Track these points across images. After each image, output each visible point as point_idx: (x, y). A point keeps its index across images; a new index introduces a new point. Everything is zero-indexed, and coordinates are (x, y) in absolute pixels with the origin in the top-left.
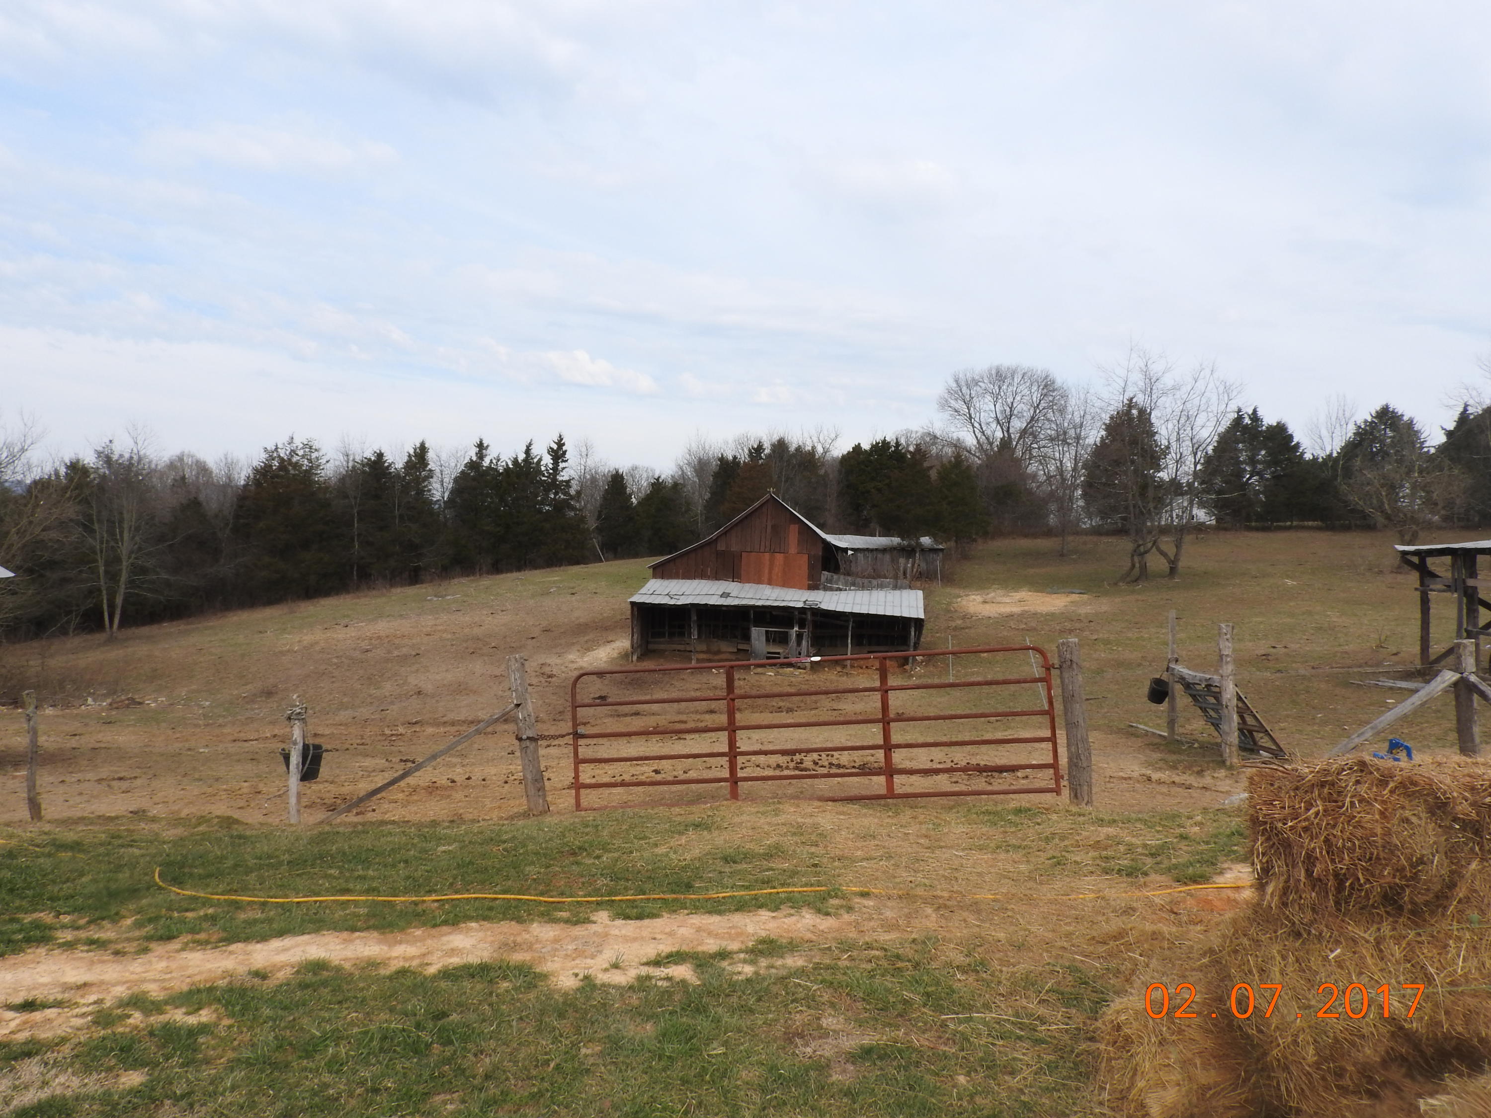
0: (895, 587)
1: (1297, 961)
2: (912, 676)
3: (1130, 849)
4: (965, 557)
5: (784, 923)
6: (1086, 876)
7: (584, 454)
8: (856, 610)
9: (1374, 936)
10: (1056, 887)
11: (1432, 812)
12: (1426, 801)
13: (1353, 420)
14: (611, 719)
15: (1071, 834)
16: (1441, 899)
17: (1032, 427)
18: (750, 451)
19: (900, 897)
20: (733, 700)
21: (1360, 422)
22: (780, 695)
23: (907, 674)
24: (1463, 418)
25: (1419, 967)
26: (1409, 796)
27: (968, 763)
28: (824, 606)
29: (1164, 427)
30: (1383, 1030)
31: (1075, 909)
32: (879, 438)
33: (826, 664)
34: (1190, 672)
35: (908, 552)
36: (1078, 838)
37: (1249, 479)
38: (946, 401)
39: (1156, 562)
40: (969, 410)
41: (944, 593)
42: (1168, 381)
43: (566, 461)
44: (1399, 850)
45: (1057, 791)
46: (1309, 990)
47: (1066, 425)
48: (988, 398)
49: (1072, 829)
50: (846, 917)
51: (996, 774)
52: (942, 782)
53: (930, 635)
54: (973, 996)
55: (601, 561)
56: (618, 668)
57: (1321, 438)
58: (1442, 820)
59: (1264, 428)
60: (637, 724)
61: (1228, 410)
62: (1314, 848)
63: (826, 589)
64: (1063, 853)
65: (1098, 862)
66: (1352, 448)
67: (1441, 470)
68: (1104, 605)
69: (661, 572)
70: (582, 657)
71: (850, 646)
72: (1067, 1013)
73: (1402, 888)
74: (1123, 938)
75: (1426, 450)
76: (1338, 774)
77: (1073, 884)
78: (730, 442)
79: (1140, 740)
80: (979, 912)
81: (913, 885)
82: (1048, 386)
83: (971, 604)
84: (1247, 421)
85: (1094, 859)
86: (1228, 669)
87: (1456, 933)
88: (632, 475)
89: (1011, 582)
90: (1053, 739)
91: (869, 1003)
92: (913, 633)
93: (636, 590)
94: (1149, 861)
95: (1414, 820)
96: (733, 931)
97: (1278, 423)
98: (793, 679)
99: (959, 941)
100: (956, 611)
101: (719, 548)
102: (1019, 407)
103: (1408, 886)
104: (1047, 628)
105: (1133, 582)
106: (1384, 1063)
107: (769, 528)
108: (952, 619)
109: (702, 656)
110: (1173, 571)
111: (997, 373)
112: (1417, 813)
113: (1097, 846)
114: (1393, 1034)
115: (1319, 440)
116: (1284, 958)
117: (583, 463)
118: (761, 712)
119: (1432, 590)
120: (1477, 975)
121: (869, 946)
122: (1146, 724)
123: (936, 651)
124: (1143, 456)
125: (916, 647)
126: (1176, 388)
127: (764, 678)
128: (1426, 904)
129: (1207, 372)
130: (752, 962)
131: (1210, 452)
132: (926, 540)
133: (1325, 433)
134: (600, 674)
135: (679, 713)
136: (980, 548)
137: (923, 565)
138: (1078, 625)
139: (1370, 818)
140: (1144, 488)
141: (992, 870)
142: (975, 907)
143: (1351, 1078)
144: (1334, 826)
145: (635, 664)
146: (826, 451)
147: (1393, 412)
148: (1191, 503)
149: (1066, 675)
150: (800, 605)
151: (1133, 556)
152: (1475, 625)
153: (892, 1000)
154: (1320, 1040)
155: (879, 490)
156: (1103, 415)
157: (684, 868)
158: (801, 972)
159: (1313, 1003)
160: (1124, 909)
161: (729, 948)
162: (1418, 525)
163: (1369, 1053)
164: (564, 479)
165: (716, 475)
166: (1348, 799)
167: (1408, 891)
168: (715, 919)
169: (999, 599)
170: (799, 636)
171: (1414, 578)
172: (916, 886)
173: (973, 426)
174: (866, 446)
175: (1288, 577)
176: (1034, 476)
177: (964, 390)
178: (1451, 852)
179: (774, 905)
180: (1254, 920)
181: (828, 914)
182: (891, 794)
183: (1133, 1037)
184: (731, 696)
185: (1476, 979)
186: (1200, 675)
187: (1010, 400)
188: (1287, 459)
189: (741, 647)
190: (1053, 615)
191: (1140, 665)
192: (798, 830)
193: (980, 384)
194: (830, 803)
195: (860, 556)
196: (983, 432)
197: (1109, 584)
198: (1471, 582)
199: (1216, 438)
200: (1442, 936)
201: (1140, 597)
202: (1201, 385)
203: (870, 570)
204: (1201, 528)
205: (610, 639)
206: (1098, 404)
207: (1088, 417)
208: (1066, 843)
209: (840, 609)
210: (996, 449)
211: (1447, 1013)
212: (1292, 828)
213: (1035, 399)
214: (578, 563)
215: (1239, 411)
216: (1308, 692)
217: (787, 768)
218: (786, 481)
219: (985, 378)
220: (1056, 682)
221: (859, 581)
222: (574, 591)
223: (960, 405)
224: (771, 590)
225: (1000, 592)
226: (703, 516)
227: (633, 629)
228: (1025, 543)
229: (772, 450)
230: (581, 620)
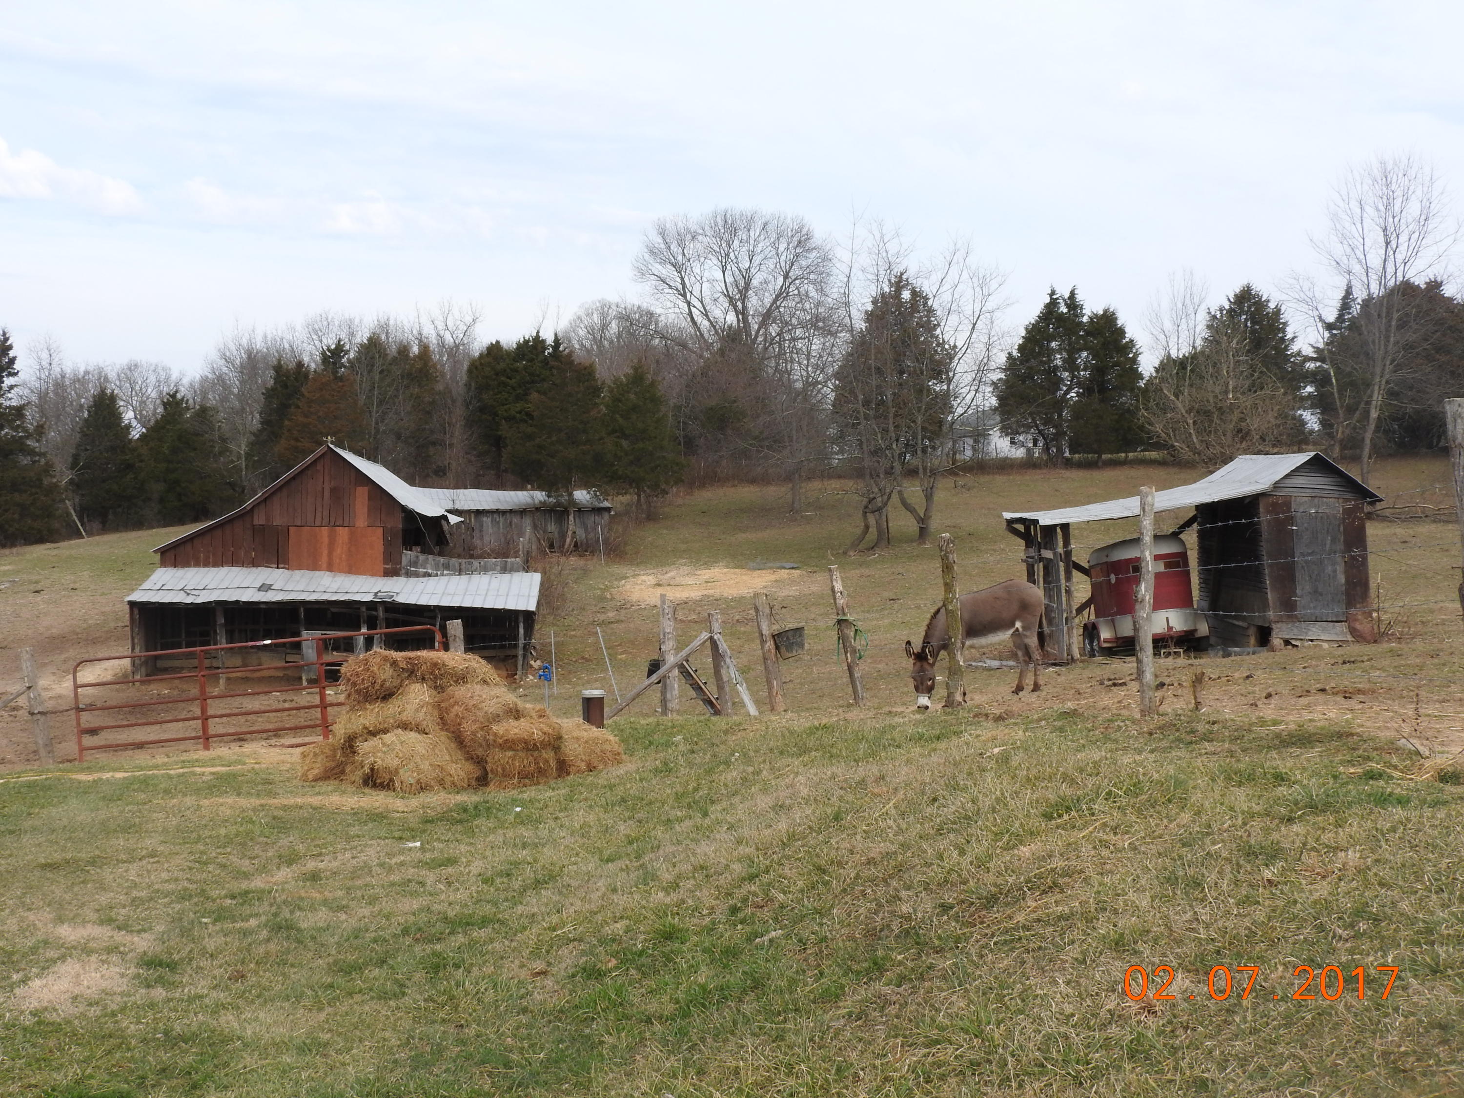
0: (505, 569)
2: (520, 687)
4: (650, 518)
8: (445, 603)
13: (1203, 307)
17: (778, 308)
18: (324, 352)
21: (1214, 309)
23: (514, 686)
28: (401, 599)
29: (949, 317)
35: (557, 513)
37: (1067, 393)
38: (647, 265)
39: (900, 521)
40: (683, 279)
43: (16, 374)
48: (713, 260)
53: (545, 632)
55: (80, 536)
57: (1162, 333)
59: (1086, 319)
63: (408, 575)
69: (172, 557)
70: (60, 682)
75: (1297, 351)
78: (299, 328)
82: (801, 243)
83: (637, 587)
84: (1063, 308)
88: (128, 379)
92: (521, 631)
93: (137, 584)
97: (1106, 311)
100: (612, 599)
101: (256, 522)
102: (759, 276)
105: (868, 549)
107: (327, 494)
109: (234, 674)
110: (923, 532)
111: (726, 220)
115: (1159, 337)
131: (1013, 353)
132: (581, 495)
133: (1168, 327)
136: (680, 501)
137: (580, 534)
145: (138, 688)
146: (457, 345)
147: (1256, 296)
150: (368, 598)
151: (864, 514)
156: (864, 298)
164: (14, 403)
165: (269, 393)
169: (678, 580)
170: (369, 641)
173: (689, 304)
174: (511, 343)
177: (675, 247)
187: (744, 265)
189: (290, 658)
190: (741, 600)
193: (699, 237)
195: (487, 520)
196: (706, 315)
197: (834, 555)
199: (1023, 332)
205: (102, 655)
209: (423, 601)
210: (724, 341)
213: (783, 264)
215: (1053, 293)
219: (707, 228)
221: (454, 562)
222: (39, 588)
223: (668, 272)
224: (330, 579)
225: (685, 569)
226: (248, 456)
227: (133, 639)
228: (747, 493)
229: (359, 352)
230: (54, 631)
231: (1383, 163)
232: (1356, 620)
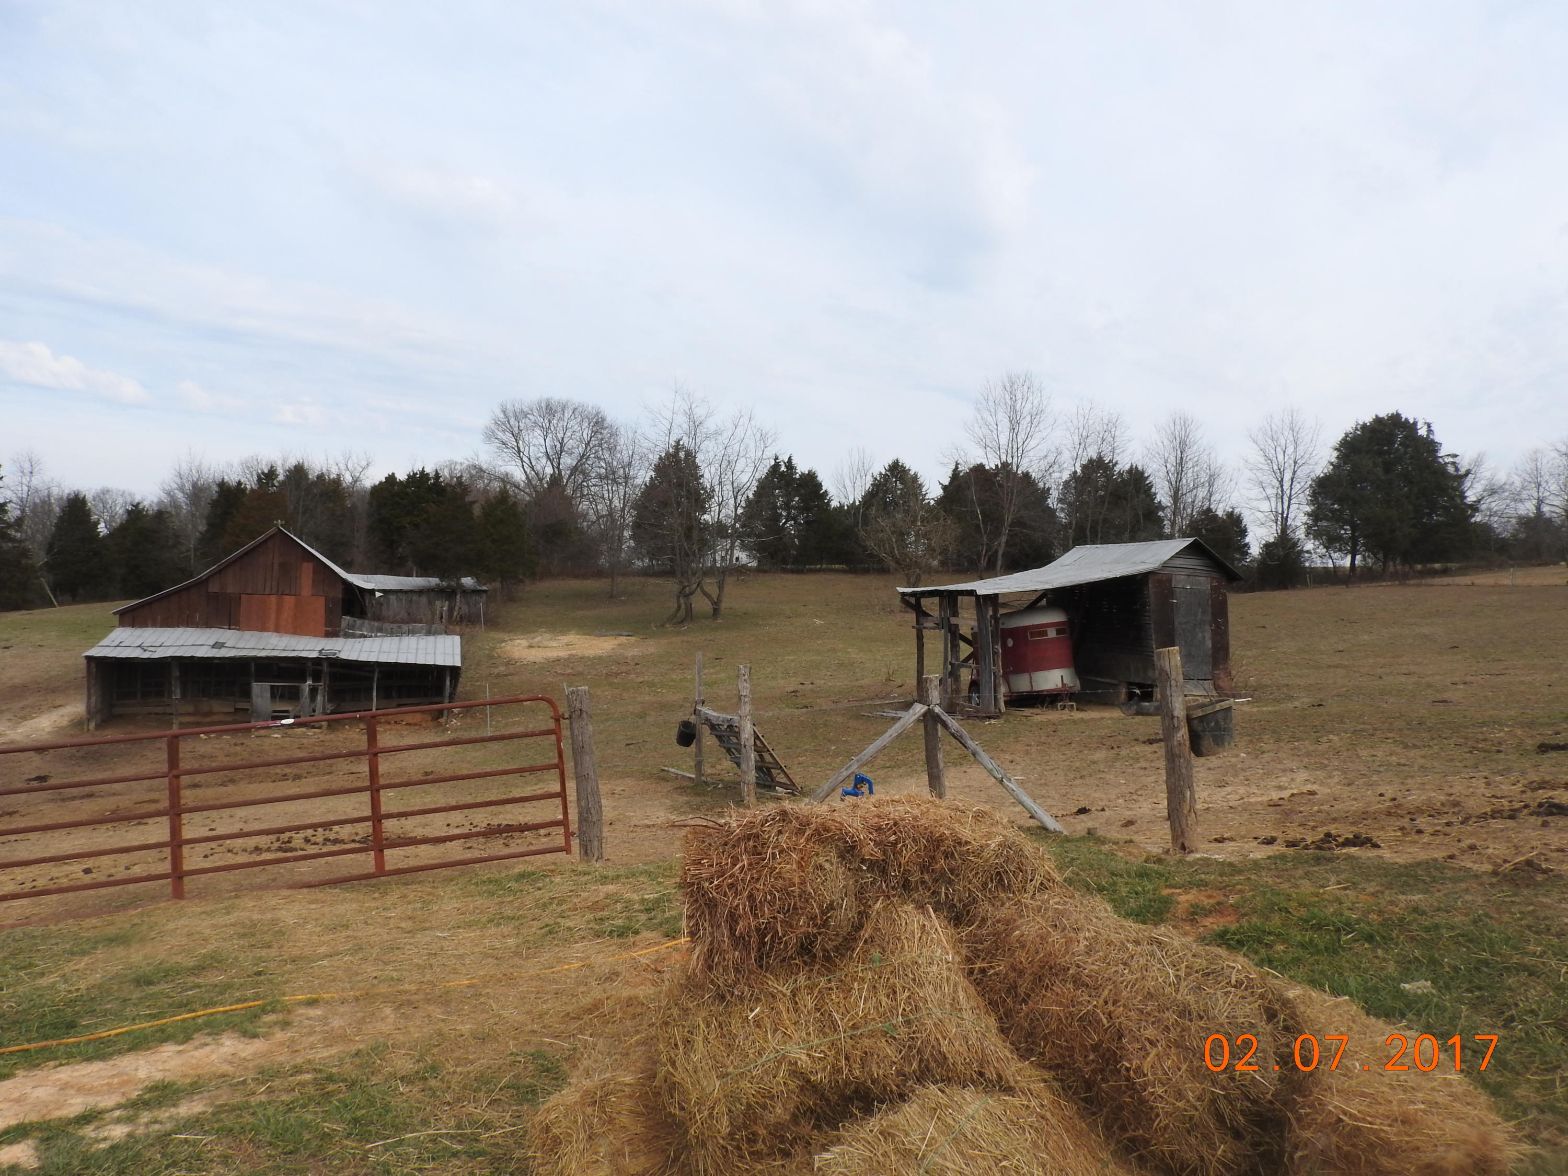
0: (429, 633)
1: (720, 1026)
2: (447, 730)
3: (628, 903)
4: (511, 599)
5: (192, 1057)
6: (576, 942)
7: (26, 471)
8: (383, 659)
9: (791, 988)
10: (541, 960)
11: (841, 856)
12: (837, 845)
13: (870, 472)
14: (51, 805)
15: (570, 896)
16: (848, 943)
17: (582, 465)
18: (259, 476)
19: (357, 999)
20: (177, 777)
21: (876, 474)
22: (288, 762)
23: (441, 728)
24: (955, 474)
25: (827, 1015)
26: (823, 842)
27: (489, 825)
28: (344, 656)
29: (707, 470)
30: (792, 1086)
31: (556, 982)
32: (417, 468)
33: (347, 721)
34: (715, 714)
35: (447, 593)
36: (575, 900)
37: (785, 523)
38: (493, 432)
39: (701, 604)
40: (518, 443)
41: (486, 638)
42: (710, 425)
44: (813, 898)
45: (567, 849)
46: (728, 1055)
47: (615, 463)
48: (538, 431)
49: (571, 891)
50: (280, 1036)
51: (516, 834)
52: (455, 850)
53: (469, 684)
54: (411, 1112)
55: (53, 605)
56: (69, 740)
57: (845, 487)
58: (851, 863)
59: (797, 476)
60: (88, 808)
61: (764, 456)
62: (738, 905)
63: (347, 636)
64: (559, 920)
65: (592, 925)
66: (871, 497)
67: (938, 520)
68: (652, 647)
69: (130, 618)
70: (14, 728)
71: (375, 699)
72: (517, 1111)
73: (815, 936)
74: (598, 1009)
75: (926, 501)
76: (762, 826)
77: (561, 954)
78: (235, 465)
79: (669, 783)
80: (447, 1003)
81: (375, 982)
82: (598, 423)
83: (516, 649)
84: (783, 468)
85: (588, 922)
86: (746, 709)
87: (860, 974)
88: (101, 500)
89: (559, 625)
90: (562, 795)
91: (276, 1147)
92: (448, 683)
93: (95, 640)
94: (643, 917)
95: (827, 866)
96: (116, 1080)
97: (809, 472)
98: (305, 741)
99: (413, 1044)
100: (499, 657)
101: (210, 590)
102: (570, 444)
103: (820, 934)
104: (593, 672)
105: (679, 623)
106: (795, 1119)
107: (276, 567)
108: (495, 665)
109: (186, 719)
110: (716, 612)
111: (548, 406)
112: (829, 860)
113: (595, 906)
114: (802, 1088)
115: (843, 489)
116: (708, 1026)
117: (24, 481)
118: (261, 782)
119: (925, 628)
120: (875, 1016)
121: (298, 1070)
122: (679, 768)
123: (477, 702)
124: (688, 498)
125: (452, 698)
126: (718, 433)
127: (267, 741)
128: (836, 949)
129: (745, 420)
130: (129, 1120)
131: (751, 496)
132: (468, 581)
133: (848, 484)
134: (40, 749)
135: (150, 790)
136: (528, 589)
137: (465, 609)
138: (624, 668)
139: (789, 868)
140: (689, 529)
141: (476, 950)
142: (444, 1000)
143: (764, 1142)
144: (758, 879)
145: (91, 734)
146: (356, 480)
147: (902, 466)
148: (732, 547)
149: (575, 726)
150: (314, 655)
151: (678, 598)
152: (957, 658)
153: (307, 1136)
154: (734, 1109)
155: (416, 526)
156: (651, 456)
157: (71, 1003)
158: (194, 1123)
159: (730, 1070)
160: (608, 975)
161: (102, 1105)
162: (920, 569)
163: (780, 1112)
165: (215, 504)
166: (770, 851)
167: (819, 938)
168: (96, 1067)
169: (546, 643)
170: (313, 691)
171: (911, 617)
172: (380, 982)
173: (522, 460)
174: (401, 476)
175: (817, 617)
176: (584, 516)
177: (512, 421)
178: (860, 894)
179: (184, 1035)
180: (686, 987)
181: (255, 1036)
182: (381, 871)
183: (561, 1137)
184: (175, 772)
185: (874, 1019)
186: (723, 716)
187: (560, 435)
188: (816, 506)
189: (239, 706)
190: (600, 658)
191: (681, 706)
192: (249, 931)
193: (529, 416)
194: (305, 890)
195: (392, 598)
196: (532, 468)
197: (656, 626)
198: (953, 621)
199: (755, 483)
200: (849, 978)
201: (685, 639)
202: (740, 432)
203: (403, 614)
204: (741, 570)
205: (58, 702)
206: (646, 444)
207: (636, 457)
208: (564, 907)
209: (363, 658)
210: (545, 485)
211: (847, 1058)
212: (718, 887)
213: (585, 436)
214: (17, 608)
215: (776, 458)
216: (826, 725)
217: (268, 850)
218: (304, 513)
219: (535, 410)
220: (566, 733)
221: (387, 626)
222: (8, 644)
223: (508, 437)
224: (278, 639)
225: (547, 636)
226: (196, 549)
227: (89, 690)
228: (575, 584)
229: (287, 476)
230: (16, 681)
231: (1010, 378)
232: (1219, 678)
